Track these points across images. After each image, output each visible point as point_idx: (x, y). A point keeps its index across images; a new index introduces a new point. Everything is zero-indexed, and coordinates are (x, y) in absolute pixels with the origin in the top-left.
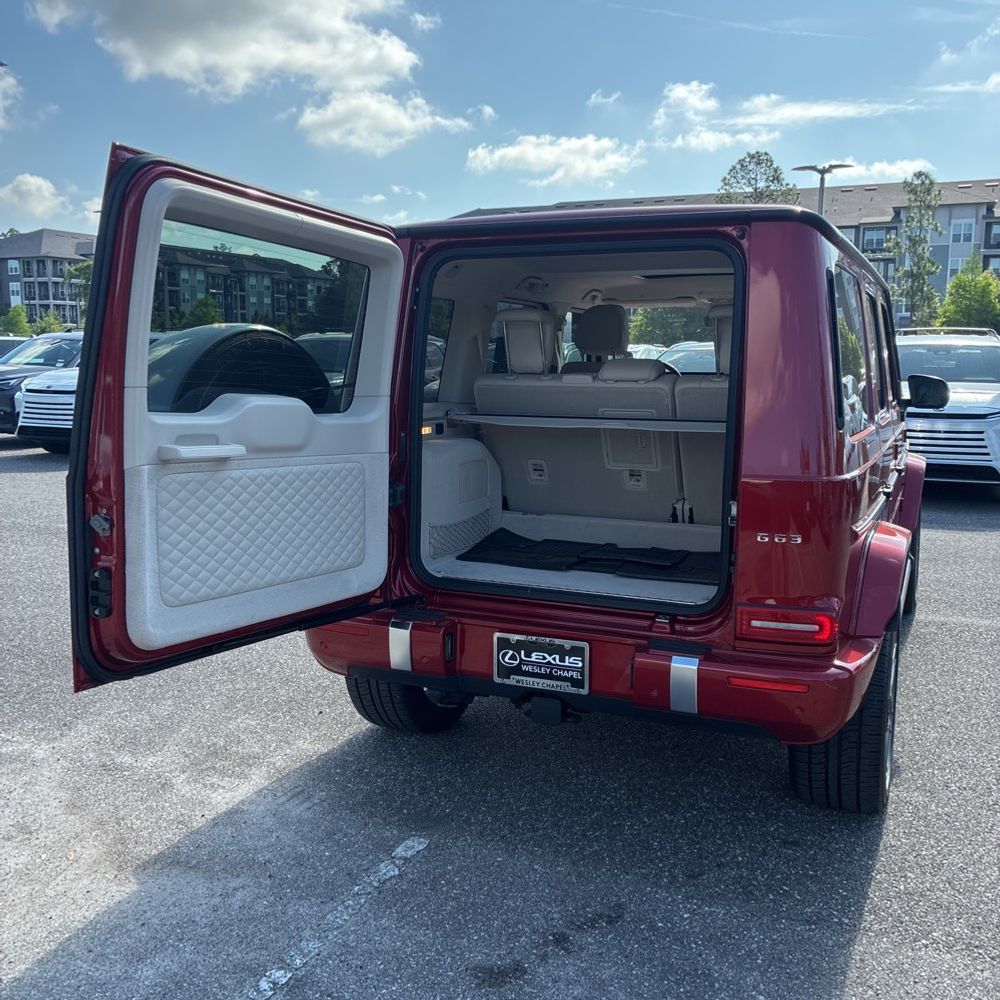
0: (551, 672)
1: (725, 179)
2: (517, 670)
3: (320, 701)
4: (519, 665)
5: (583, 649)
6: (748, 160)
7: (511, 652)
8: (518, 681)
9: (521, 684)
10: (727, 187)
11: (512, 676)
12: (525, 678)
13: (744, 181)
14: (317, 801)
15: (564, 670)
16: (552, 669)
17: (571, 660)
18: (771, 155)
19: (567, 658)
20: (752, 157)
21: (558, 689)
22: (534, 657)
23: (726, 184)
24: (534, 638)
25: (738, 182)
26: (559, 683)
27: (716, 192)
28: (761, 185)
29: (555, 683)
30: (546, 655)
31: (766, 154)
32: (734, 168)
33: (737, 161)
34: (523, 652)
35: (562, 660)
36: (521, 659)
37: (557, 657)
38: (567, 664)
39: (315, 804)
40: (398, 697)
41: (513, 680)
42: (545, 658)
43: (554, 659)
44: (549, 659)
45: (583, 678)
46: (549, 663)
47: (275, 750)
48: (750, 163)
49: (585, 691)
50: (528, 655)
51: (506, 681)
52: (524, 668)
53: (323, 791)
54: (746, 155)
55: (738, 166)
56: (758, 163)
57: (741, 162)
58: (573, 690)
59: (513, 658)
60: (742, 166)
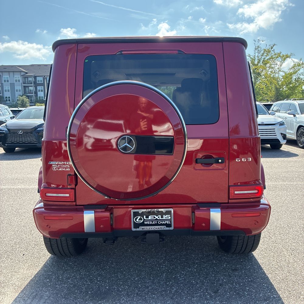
0: (157, 223)
2: (143, 224)
3: (20, 249)
4: (143, 222)
5: (171, 211)
7: (139, 217)
8: (143, 229)
9: (144, 230)
11: (140, 227)
12: (146, 227)
14: (46, 298)
15: (163, 221)
16: (158, 221)
17: (166, 217)
19: (164, 216)
21: (161, 229)
22: (150, 218)
24: (150, 210)
26: (161, 227)
29: (159, 227)
30: (155, 216)
34: (145, 216)
35: (162, 217)
36: (144, 219)
37: (160, 216)
38: (164, 218)
39: (46, 300)
40: (70, 243)
41: (140, 229)
42: (154, 217)
43: (159, 217)
44: (157, 217)
45: (171, 223)
46: (157, 219)
47: (12, 277)
49: (172, 228)
50: (147, 217)
51: (138, 229)
52: (145, 223)
53: (46, 292)
58: (168, 228)
59: (140, 219)
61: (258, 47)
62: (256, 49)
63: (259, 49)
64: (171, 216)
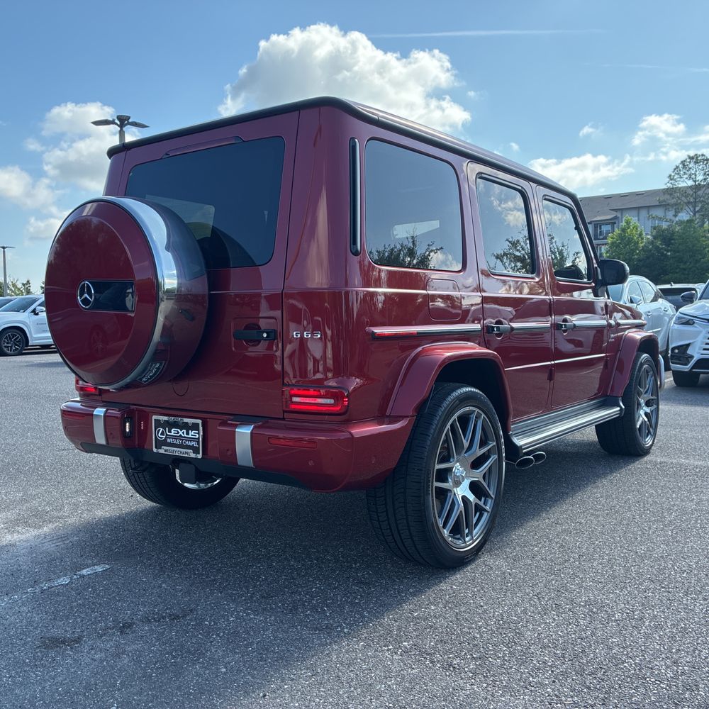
0: (182, 443)
1: (670, 176)
2: (165, 443)
4: (166, 438)
5: (198, 424)
6: (688, 160)
7: (161, 430)
8: (165, 450)
9: (167, 453)
10: (672, 182)
11: (163, 447)
12: (169, 448)
13: (686, 176)
15: (189, 441)
16: (182, 440)
17: (192, 433)
18: (707, 155)
19: (190, 431)
20: (691, 158)
21: (185, 455)
22: (173, 432)
23: (671, 180)
24: (173, 418)
25: (681, 178)
26: (186, 450)
27: (665, 187)
28: (700, 178)
29: (184, 450)
30: (179, 430)
31: (703, 155)
32: (677, 167)
33: (679, 162)
34: (167, 429)
35: (188, 434)
36: (167, 434)
37: (185, 431)
38: (190, 436)
41: (163, 450)
42: (178, 433)
43: (183, 433)
44: (181, 433)
45: (199, 446)
46: (181, 436)
48: (690, 162)
49: (200, 456)
52: (169, 440)
54: (687, 157)
55: (681, 166)
56: (696, 163)
57: (683, 163)
58: (193, 455)
59: (162, 434)
60: (684, 165)
64: (198, 433)
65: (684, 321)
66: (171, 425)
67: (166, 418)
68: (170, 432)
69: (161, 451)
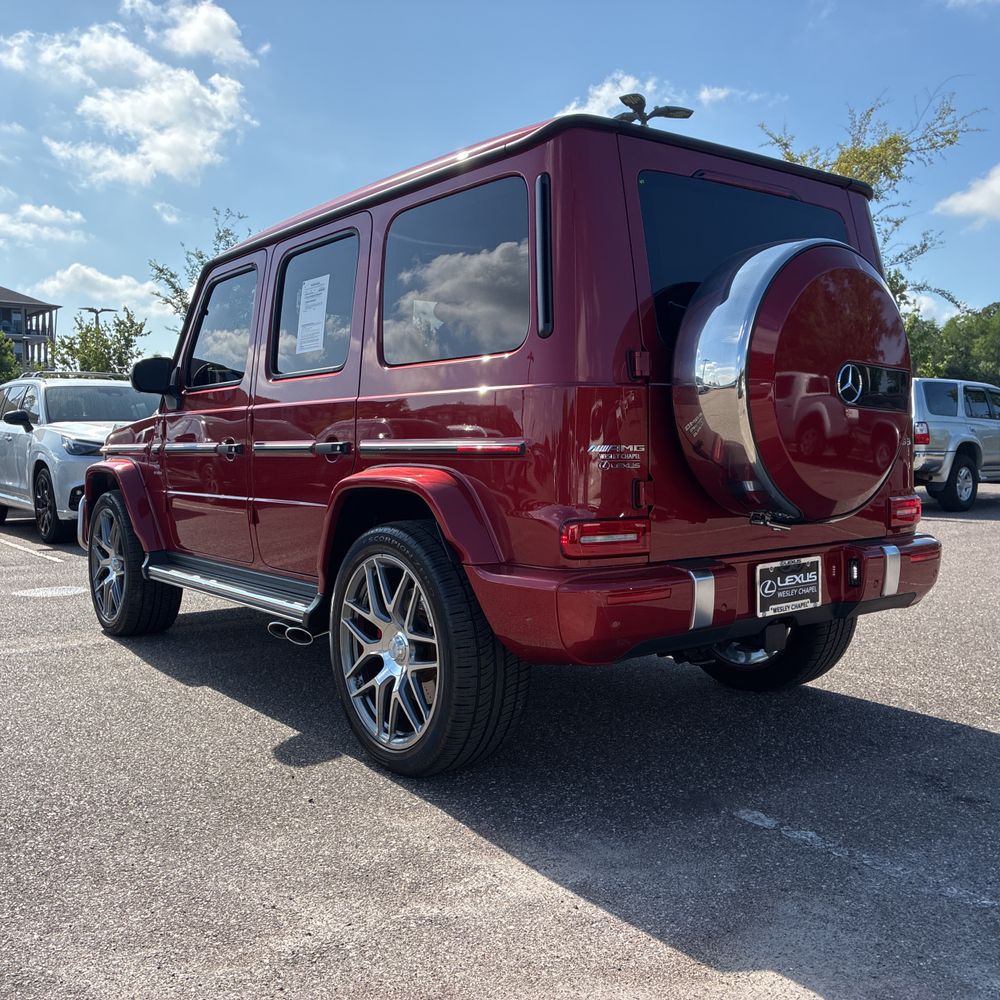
0: (797, 592)
2: (775, 600)
4: (776, 593)
5: (818, 562)
7: (770, 582)
8: (775, 611)
9: (777, 613)
11: (771, 607)
12: (780, 606)
16: (798, 589)
17: (810, 576)
19: (808, 574)
21: (802, 608)
24: (787, 562)
29: (799, 602)
30: (795, 576)
34: (779, 579)
36: (778, 587)
37: (802, 576)
41: (771, 611)
42: (795, 579)
43: (800, 578)
44: (797, 579)
45: (818, 591)
46: (797, 583)
49: (819, 603)
51: (767, 613)
52: (780, 595)
59: (771, 587)
61: (227, 232)
62: (220, 238)
63: (230, 238)
64: (817, 575)
65: (84, 451)
66: (782, 572)
67: (777, 564)
68: (783, 581)
69: (770, 613)
